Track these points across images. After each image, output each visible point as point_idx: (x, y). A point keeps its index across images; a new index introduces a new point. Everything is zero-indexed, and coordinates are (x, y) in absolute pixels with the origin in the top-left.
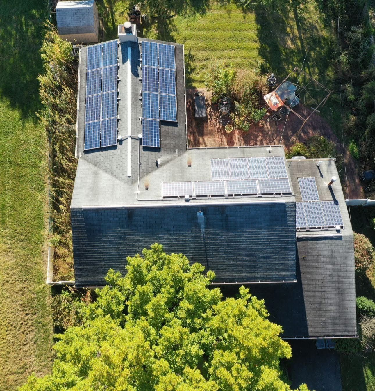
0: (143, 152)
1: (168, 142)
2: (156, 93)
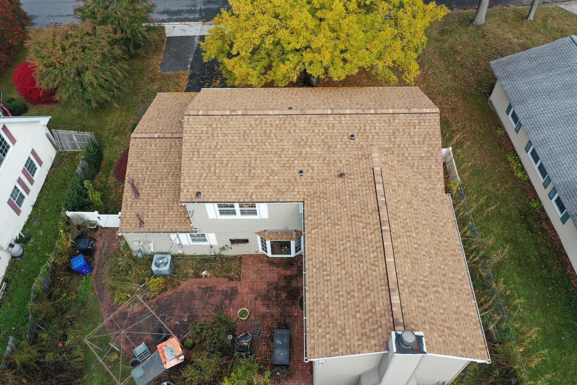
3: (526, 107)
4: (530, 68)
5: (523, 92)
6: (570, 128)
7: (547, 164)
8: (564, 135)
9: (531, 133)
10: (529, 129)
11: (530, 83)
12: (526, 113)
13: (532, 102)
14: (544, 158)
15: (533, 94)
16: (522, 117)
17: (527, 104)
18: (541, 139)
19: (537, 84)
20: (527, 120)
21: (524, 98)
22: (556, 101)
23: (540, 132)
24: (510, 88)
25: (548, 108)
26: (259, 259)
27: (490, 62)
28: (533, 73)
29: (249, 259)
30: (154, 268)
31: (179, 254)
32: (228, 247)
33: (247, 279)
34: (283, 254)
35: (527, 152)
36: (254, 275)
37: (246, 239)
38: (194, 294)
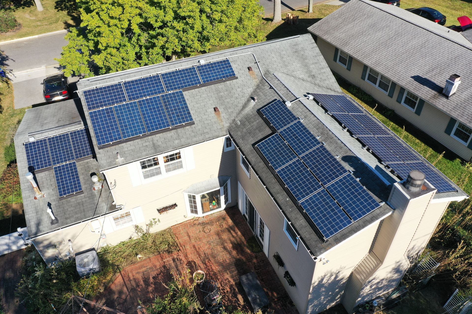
0: (275, 98)
1: (255, 123)
2: (303, 155)
3: (351, 46)
4: (339, 23)
5: (343, 38)
6: (390, 49)
7: (389, 75)
8: (388, 54)
9: (364, 60)
11: (345, 32)
12: (353, 49)
13: (353, 42)
14: (385, 72)
15: (351, 37)
16: (352, 53)
17: (351, 44)
18: (374, 62)
19: (350, 31)
20: (357, 54)
21: (346, 42)
22: (370, 36)
23: (370, 58)
24: (332, 39)
25: (367, 42)
26: (190, 224)
27: (308, 29)
28: (343, 25)
29: (180, 228)
30: (79, 269)
31: (103, 248)
32: (156, 220)
33: (185, 246)
34: (212, 210)
35: (364, 79)
36: (192, 240)
37: (174, 203)
38: (135, 281)
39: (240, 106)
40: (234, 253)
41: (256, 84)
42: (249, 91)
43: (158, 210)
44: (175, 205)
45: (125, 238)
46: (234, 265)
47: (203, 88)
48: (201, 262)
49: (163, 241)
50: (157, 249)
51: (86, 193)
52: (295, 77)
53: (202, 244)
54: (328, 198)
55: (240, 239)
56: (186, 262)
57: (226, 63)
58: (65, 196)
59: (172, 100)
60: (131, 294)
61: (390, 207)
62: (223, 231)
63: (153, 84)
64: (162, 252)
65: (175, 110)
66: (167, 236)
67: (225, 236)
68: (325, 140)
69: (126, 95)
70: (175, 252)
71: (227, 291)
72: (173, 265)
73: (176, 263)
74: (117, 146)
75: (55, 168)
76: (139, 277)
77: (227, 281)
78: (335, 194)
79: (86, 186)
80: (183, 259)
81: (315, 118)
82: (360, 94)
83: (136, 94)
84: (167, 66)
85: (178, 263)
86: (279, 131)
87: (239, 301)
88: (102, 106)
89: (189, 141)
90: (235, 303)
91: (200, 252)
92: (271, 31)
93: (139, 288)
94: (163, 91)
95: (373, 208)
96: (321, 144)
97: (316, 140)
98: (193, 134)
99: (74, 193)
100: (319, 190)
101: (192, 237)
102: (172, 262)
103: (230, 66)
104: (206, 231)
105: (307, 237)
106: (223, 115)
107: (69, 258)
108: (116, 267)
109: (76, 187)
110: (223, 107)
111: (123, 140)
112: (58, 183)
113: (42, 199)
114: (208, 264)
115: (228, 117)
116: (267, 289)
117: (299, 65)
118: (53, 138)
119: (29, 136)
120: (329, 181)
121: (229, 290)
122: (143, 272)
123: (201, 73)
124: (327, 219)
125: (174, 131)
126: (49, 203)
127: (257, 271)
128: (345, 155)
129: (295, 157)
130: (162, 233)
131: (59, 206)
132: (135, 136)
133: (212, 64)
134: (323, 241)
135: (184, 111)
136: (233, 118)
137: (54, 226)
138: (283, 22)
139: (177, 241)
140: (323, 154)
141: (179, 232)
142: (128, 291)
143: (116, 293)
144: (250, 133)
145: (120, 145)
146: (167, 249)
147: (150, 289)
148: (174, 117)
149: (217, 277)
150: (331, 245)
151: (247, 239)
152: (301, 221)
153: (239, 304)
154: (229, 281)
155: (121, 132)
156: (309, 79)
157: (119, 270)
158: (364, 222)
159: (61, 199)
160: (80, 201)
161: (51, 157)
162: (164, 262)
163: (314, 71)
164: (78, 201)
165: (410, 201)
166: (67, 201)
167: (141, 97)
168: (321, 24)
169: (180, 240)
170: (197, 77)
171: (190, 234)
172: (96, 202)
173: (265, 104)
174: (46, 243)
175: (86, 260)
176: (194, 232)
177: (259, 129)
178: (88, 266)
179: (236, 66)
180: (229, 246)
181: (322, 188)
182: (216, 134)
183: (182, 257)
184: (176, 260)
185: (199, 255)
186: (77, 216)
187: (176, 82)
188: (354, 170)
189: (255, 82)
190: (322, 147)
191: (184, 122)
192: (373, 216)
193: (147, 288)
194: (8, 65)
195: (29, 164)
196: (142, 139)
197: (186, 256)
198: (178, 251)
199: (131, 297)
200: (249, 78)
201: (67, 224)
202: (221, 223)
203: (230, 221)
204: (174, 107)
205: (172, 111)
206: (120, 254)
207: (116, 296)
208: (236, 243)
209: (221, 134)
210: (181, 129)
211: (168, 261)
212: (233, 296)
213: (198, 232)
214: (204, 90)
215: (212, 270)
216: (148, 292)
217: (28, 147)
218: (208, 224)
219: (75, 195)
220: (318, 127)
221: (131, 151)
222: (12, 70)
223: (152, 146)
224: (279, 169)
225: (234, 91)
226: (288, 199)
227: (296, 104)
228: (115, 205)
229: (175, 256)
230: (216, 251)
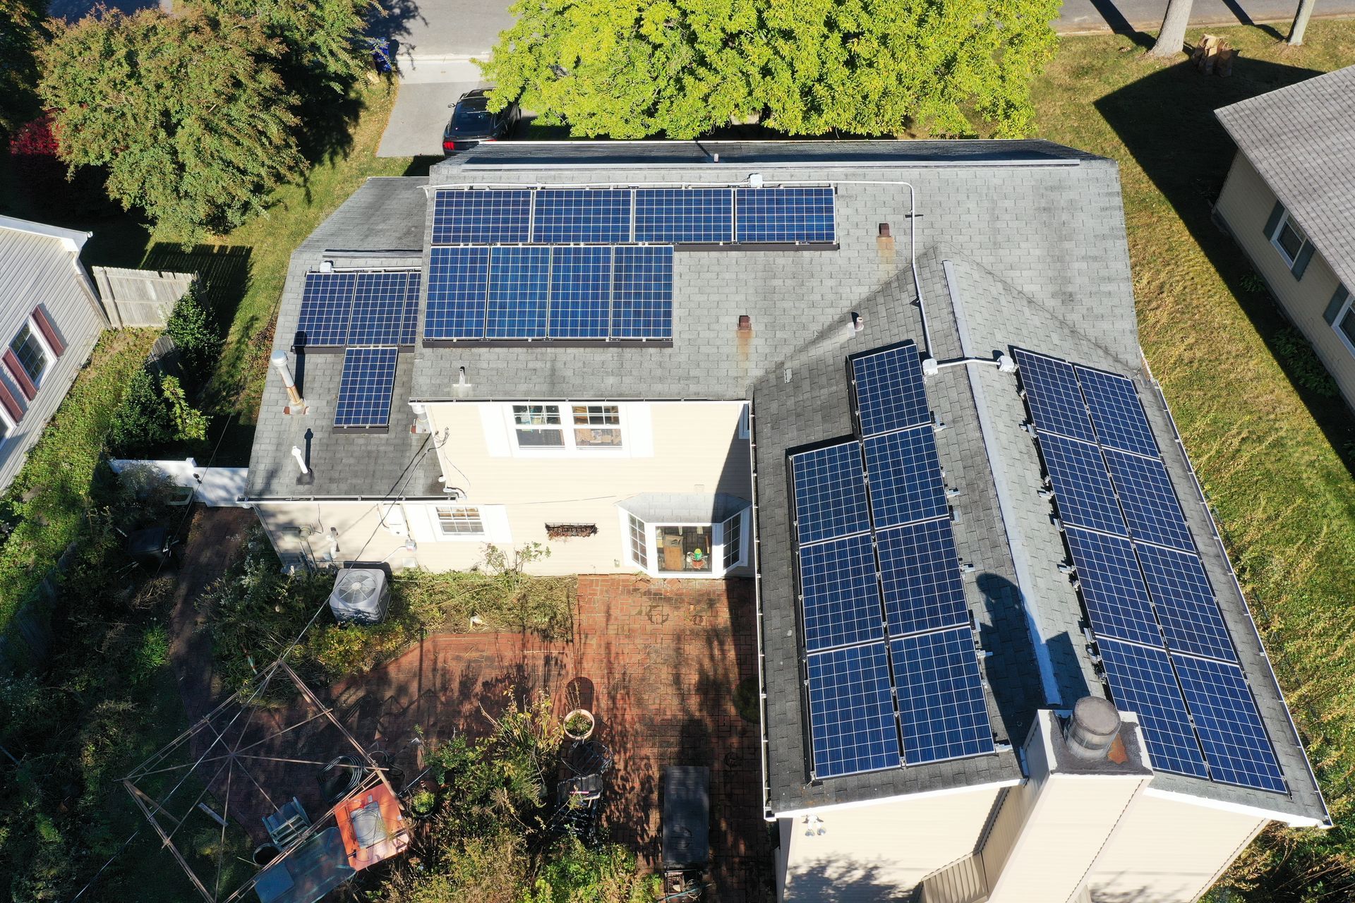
0: (911, 336)
1: (825, 391)
2: (887, 528)
3: (1324, 207)
4: (1323, 117)
5: (1312, 172)
9: (1344, 266)
10: (1338, 257)
11: (1328, 151)
12: (1324, 218)
13: (1338, 193)
15: (1339, 175)
16: (1316, 229)
17: (1326, 199)
19: (1346, 153)
20: (1329, 235)
21: (1316, 186)
24: (1274, 165)
26: (624, 586)
27: (1216, 111)
28: (1333, 128)
29: (597, 585)
30: (335, 602)
31: (408, 570)
32: (541, 548)
33: (589, 636)
34: (690, 570)
35: (1330, 322)
36: (610, 627)
37: (590, 523)
38: (443, 675)
39: (816, 328)
40: (694, 702)
41: (884, 277)
42: (856, 293)
43: (548, 527)
44: (593, 529)
45: (463, 566)
46: (678, 728)
47: (734, 253)
48: (605, 691)
49: (544, 605)
50: (522, 619)
51: (391, 435)
52: (1007, 288)
53: (631, 647)
54: (881, 672)
55: (726, 669)
56: (570, 677)
57: (822, 199)
58: (346, 426)
59: (638, 268)
60: (422, 701)
61: (1021, 766)
62: (695, 634)
63: (607, 212)
64: (529, 631)
65: (638, 295)
66: (559, 594)
67: (694, 649)
68: (966, 507)
69: (532, 225)
70: (559, 643)
71: (633, 788)
72: (541, 671)
73: (549, 671)
74: (467, 350)
75: (350, 353)
76: (457, 669)
77: (643, 763)
78: (901, 669)
79: (400, 416)
80: (570, 666)
81: (978, 434)
82: (1301, 363)
83: (557, 229)
84: (663, 172)
85: (554, 672)
86: (866, 437)
87: (648, 824)
88: (466, 239)
89: (643, 387)
90: (636, 823)
91: (616, 666)
92: (1130, 81)
93: (444, 695)
94: (626, 238)
95: (971, 749)
96: (946, 517)
97: (942, 500)
98: (659, 372)
99: (368, 426)
100: (872, 642)
101: (616, 619)
102: (541, 662)
103: (830, 210)
104: (654, 619)
105: (781, 751)
106: (758, 342)
107: (330, 566)
108: (418, 626)
109: (375, 413)
110: (766, 319)
111: (485, 339)
112: (343, 390)
113: (299, 416)
114: (620, 703)
115: (767, 351)
116: (729, 825)
117: (1038, 252)
118: (370, 277)
119: (324, 256)
120: (908, 628)
121: (637, 785)
122: (469, 662)
123: (741, 211)
124: (846, 728)
125: (615, 350)
126: (309, 430)
127: (728, 768)
128: (992, 571)
129: (863, 527)
130: (551, 585)
131: (327, 445)
132: (516, 338)
133: (780, 193)
134: (808, 778)
135: (657, 305)
136: (779, 359)
137: (300, 487)
138: (1185, 58)
139: (576, 617)
140: (935, 546)
141: (590, 594)
142: (419, 691)
143: (394, 686)
144: (798, 415)
145: (475, 350)
146: (543, 627)
147: (467, 708)
148: (627, 314)
149: (626, 743)
150: (820, 799)
151: (744, 677)
152: (788, 704)
153: (643, 830)
154: (648, 766)
155: (486, 318)
156: (1051, 303)
157: (422, 634)
158: (932, 776)
159: (336, 430)
160: (374, 448)
161: (350, 323)
162: (524, 657)
163: (1078, 281)
164: (369, 448)
165: (1051, 776)
166: (347, 439)
167: (567, 239)
168: (1264, 105)
169: (583, 617)
170: (728, 219)
171: (612, 612)
172: (407, 462)
173: (878, 344)
174: (282, 519)
175: (356, 586)
176: (628, 609)
177: (827, 412)
178: (356, 601)
179: (849, 211)
180: (692, 678)
181: (880, 641)
182: (718, 389)
183: (569, 662)
184: (553, 662)
185: (610, 672)
186: (354, 481)
187: (668, 220)
188: (989, 623)
189: (885, 271)
190: (946, 524)
191: (647, 333)
192: (962, 770)
193: (461, 703)
194: (409, 33)
195: (301, 327)
196: (530, 350)
197: (579, 662)
198: (567, 641)
199: (419, 707)
200: (872, 255)
201: (328, 493)
202: (701, 611)
203: (724, 616)
204: (637, 286)
205: (628, 295)
206: (439, 597)
207: (389, 694)
208: (712, 677)
209: (730, 393)
210: (634, 350)
211: (533, 657)
212: (639, 805)
213: (634, 613)
214: (734, 262)
215: (622, 723)
216: (460, 712)
217: (314, 282)
218: (668, 600)
219: (369, 432)
220: (970, 464)
221: (494, 373)
222: (413, 48)
223: (548, 373)
224: (811, 544)
225: (815, 283)
226: (790, 633)
227: (954, 373)
228: (443, 485)
229: (555, 653)
230: (653, 677)
